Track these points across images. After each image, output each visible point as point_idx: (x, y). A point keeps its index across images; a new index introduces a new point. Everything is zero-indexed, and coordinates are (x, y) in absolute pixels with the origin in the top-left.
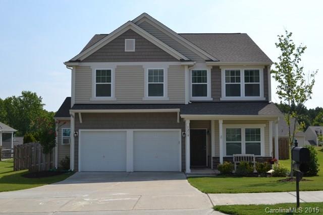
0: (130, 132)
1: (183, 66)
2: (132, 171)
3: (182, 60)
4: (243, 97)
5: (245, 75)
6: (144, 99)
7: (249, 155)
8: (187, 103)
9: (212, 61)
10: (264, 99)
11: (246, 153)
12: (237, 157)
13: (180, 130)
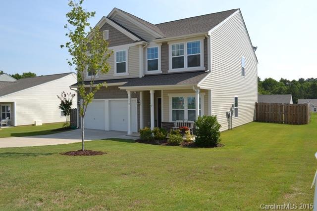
0: (107, 101)
1: (138, 45)
2: (108, 130)
3: (137, 41)
4: (186, 68)
5: (188, 47)
6: (114, 76)
7: (189, 122)
8: (141, 77)
9: (160, 38)
10: (204, 69)
11: (188, 120)
12: (180, 123)
13: (136, 99)
